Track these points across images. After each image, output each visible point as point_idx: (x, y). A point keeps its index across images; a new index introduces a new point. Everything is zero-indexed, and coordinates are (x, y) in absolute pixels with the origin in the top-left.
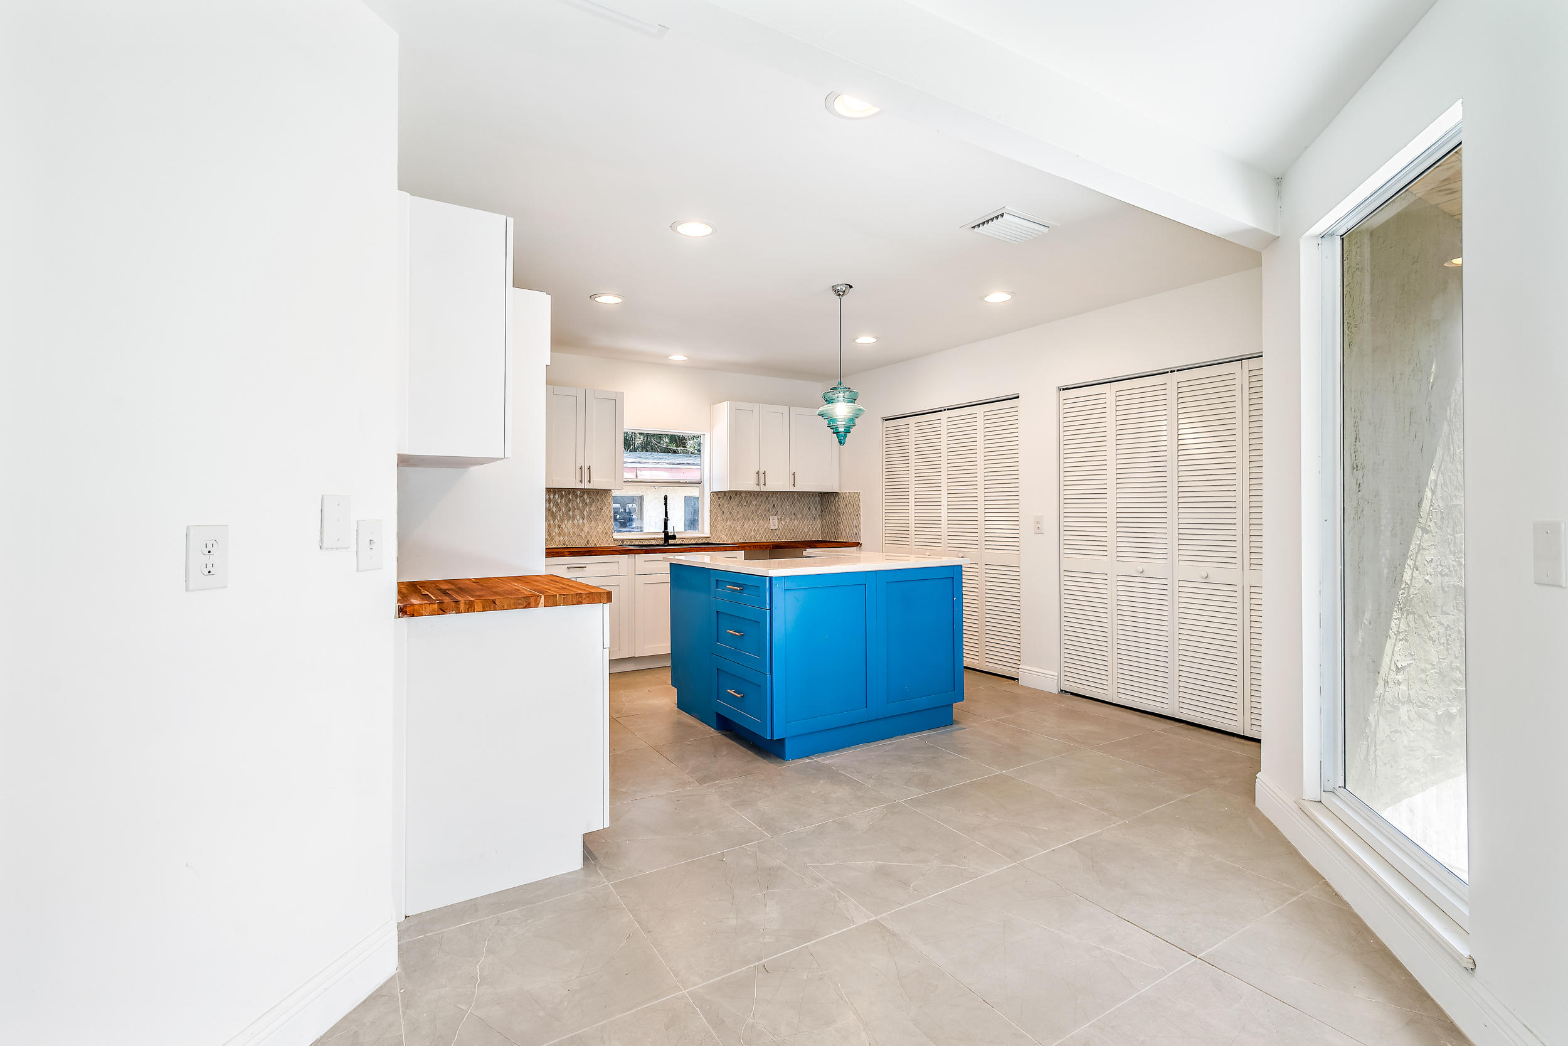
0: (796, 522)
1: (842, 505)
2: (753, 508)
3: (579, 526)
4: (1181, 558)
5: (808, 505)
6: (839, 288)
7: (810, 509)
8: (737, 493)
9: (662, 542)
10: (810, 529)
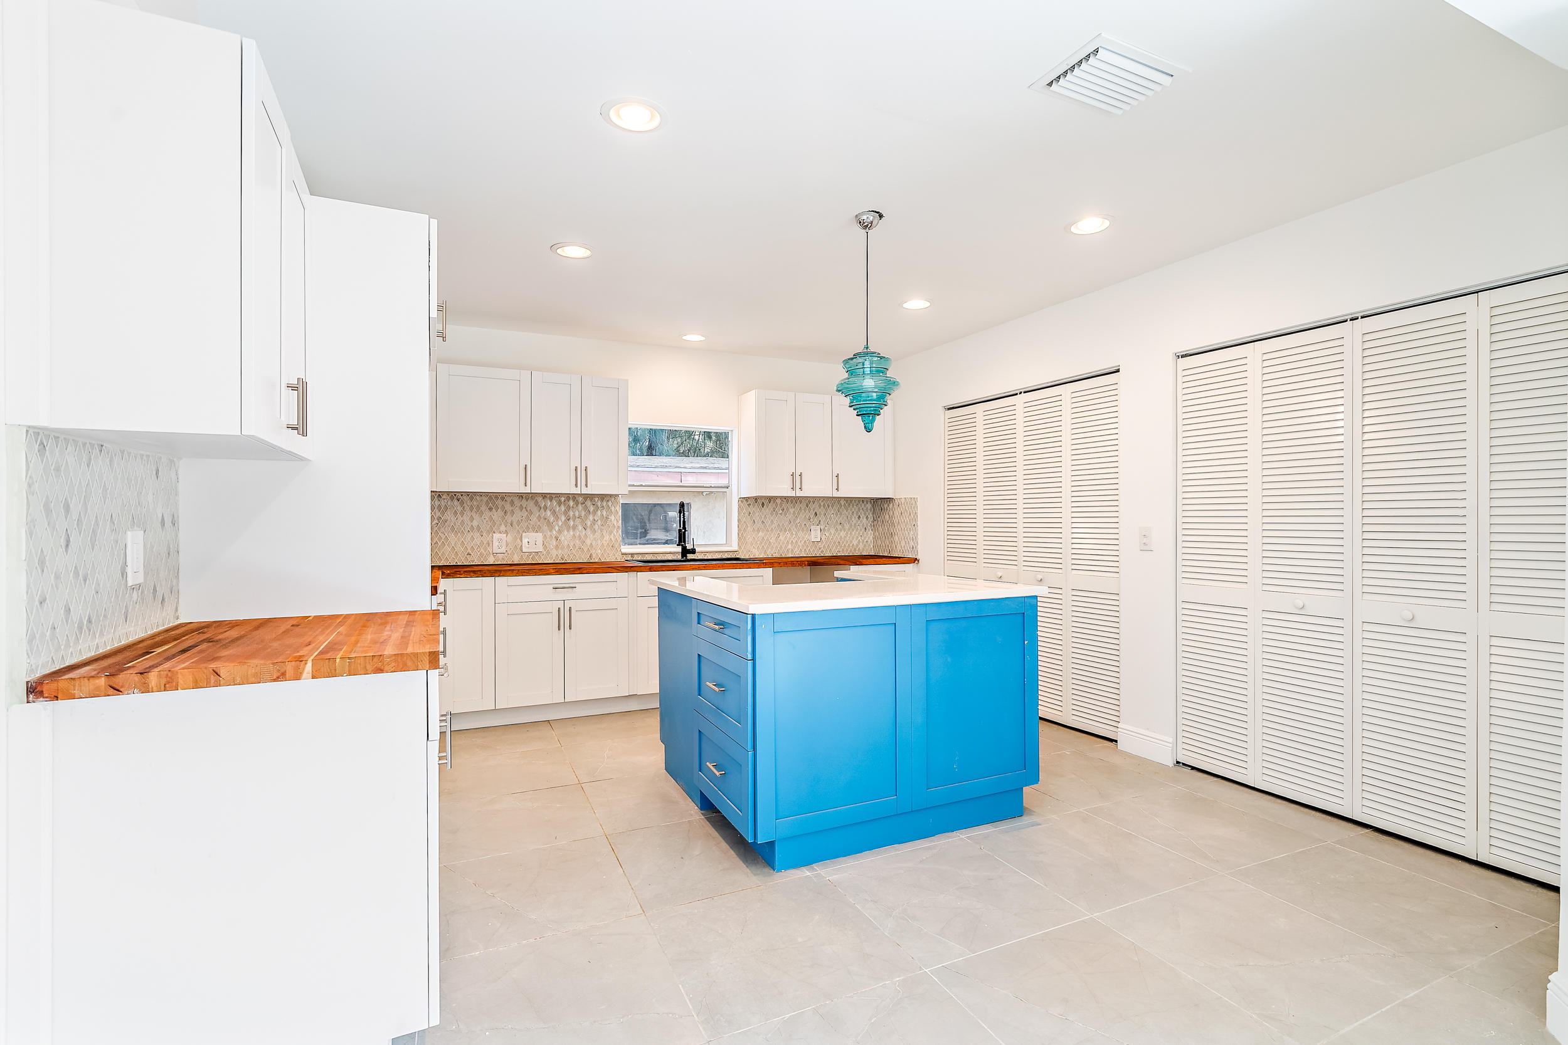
0: (843, 534)
1: (897, 513)
2: (790, 516)
3: (580, 537)
4: (1366, 589)
5: (857, 513)
6: (864, 217)
7: (859, 517)
8: (771, 499)
9: (679, 557)
10: (860, 541)
